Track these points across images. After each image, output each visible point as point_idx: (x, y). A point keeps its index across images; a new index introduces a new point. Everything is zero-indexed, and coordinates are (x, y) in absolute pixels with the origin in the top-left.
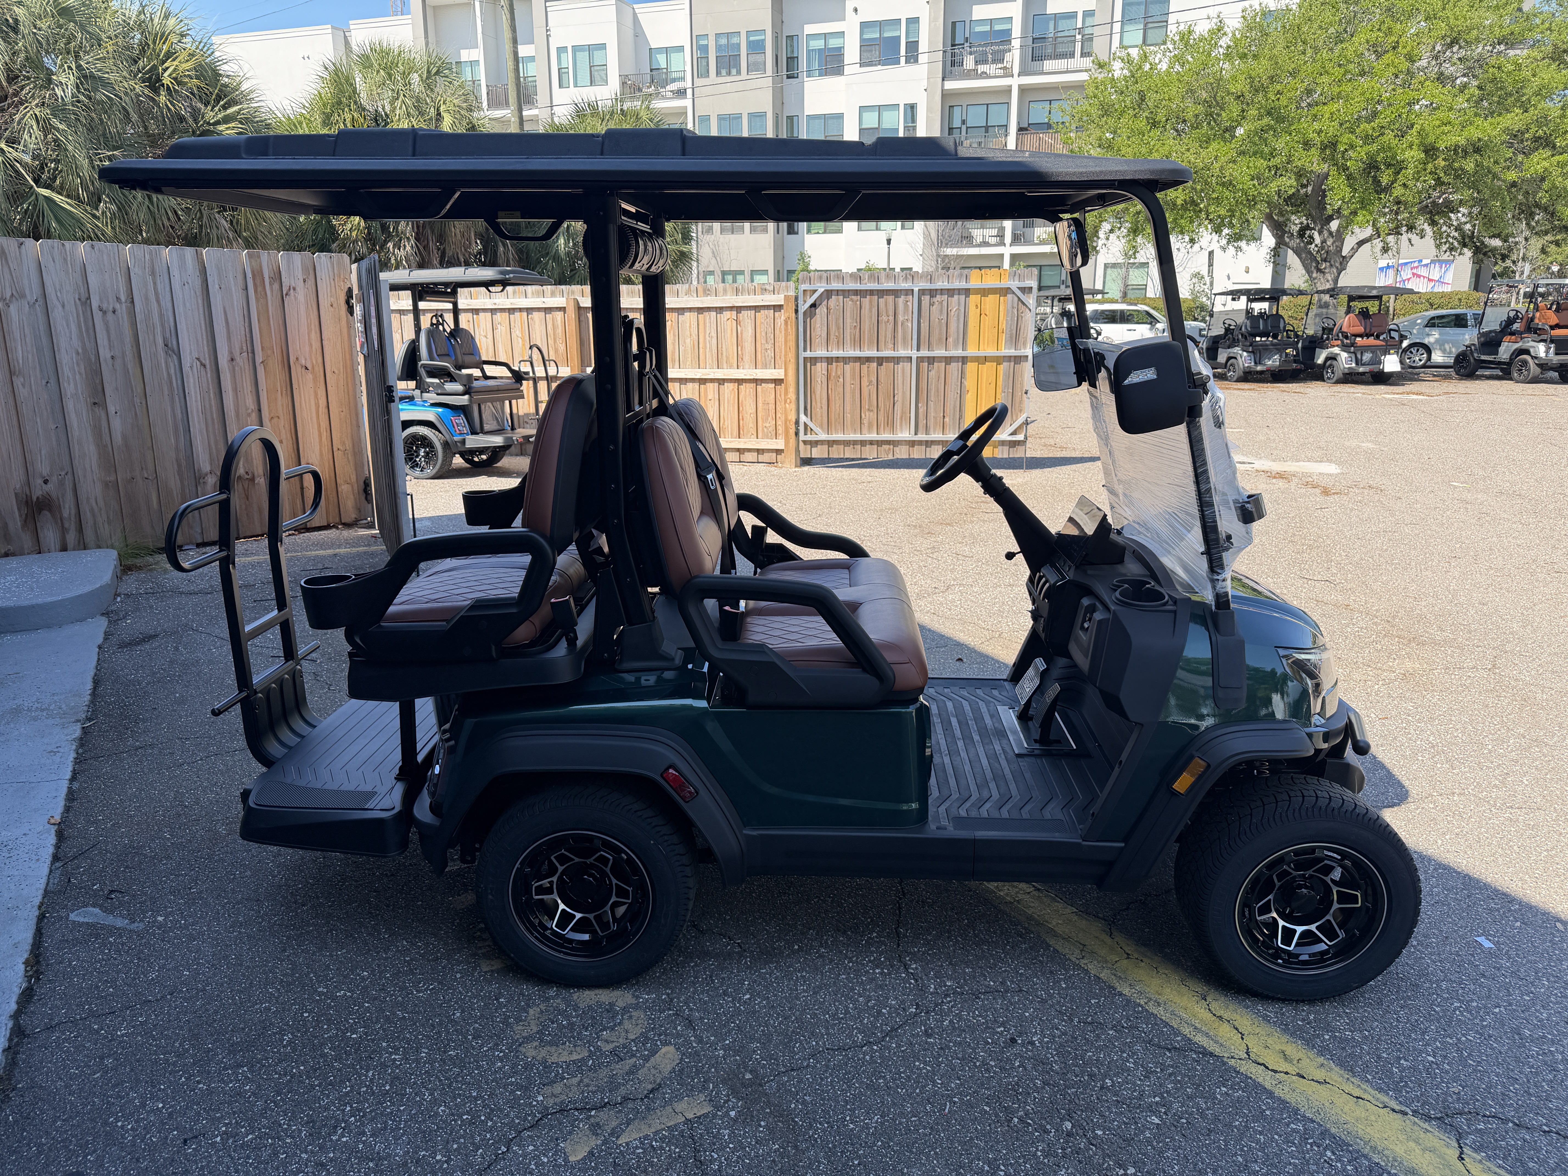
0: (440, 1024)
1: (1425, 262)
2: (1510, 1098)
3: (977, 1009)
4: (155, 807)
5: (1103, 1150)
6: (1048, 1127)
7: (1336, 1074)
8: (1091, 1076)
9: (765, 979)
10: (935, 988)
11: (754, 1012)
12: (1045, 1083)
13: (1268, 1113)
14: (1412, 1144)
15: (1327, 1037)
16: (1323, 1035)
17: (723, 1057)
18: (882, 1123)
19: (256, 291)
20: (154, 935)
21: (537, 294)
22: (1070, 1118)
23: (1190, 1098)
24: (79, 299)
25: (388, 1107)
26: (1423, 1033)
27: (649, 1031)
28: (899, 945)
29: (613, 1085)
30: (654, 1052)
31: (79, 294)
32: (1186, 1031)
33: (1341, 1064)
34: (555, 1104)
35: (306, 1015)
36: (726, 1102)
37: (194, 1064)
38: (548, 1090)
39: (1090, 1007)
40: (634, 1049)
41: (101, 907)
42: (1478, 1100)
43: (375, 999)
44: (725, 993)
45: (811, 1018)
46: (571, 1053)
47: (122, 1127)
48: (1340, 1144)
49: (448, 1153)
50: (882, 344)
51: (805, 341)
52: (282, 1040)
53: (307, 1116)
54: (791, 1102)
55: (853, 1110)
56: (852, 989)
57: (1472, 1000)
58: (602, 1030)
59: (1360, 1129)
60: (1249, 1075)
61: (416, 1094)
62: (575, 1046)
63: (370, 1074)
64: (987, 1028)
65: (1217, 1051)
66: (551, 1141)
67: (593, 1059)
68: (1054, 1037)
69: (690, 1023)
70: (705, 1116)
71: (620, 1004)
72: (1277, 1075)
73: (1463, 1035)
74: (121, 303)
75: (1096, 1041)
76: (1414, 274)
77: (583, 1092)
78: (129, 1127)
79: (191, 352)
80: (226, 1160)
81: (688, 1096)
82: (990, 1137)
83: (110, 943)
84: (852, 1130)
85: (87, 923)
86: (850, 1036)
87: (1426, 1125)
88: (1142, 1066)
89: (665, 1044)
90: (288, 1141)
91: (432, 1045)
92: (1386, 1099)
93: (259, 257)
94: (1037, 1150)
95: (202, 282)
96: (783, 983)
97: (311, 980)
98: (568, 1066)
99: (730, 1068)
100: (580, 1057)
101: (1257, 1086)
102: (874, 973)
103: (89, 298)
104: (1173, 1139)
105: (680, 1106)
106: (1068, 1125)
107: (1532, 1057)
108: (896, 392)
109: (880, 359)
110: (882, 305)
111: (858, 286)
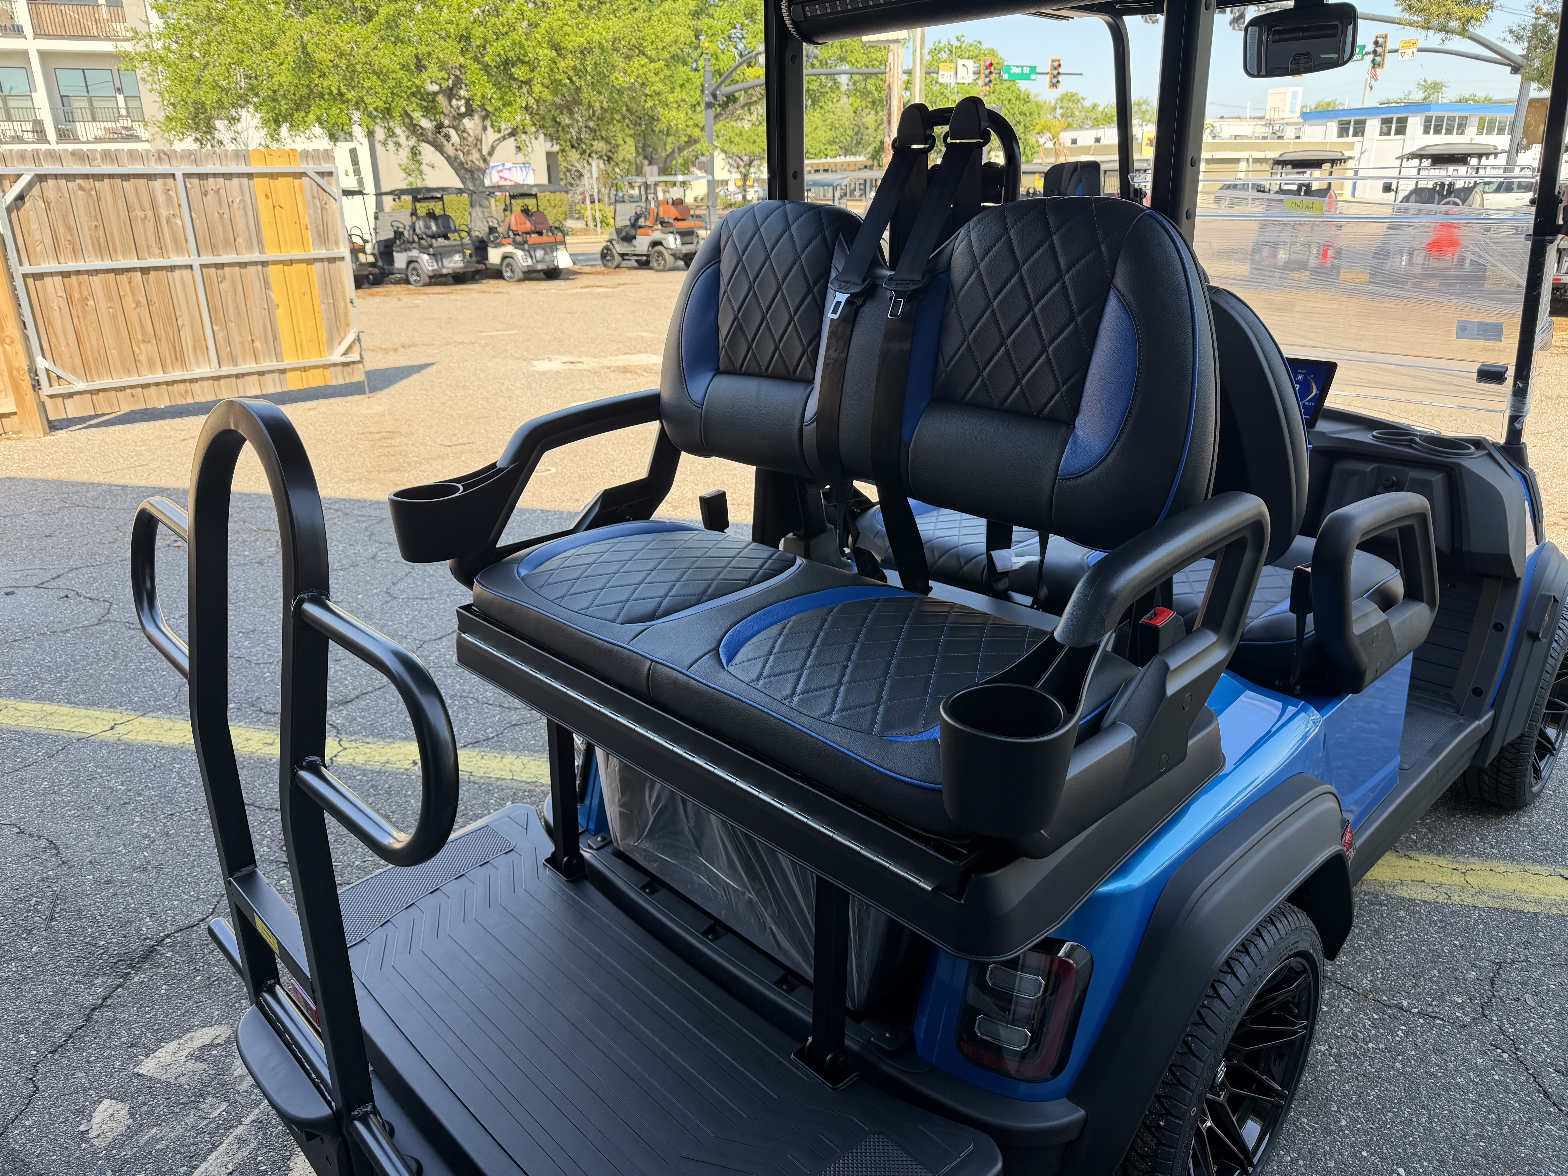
50: (142, 249)
51: (18, 250)
108: (178, 314)
109: (145, 271)
110: (131, 196)
111: (86, 169)
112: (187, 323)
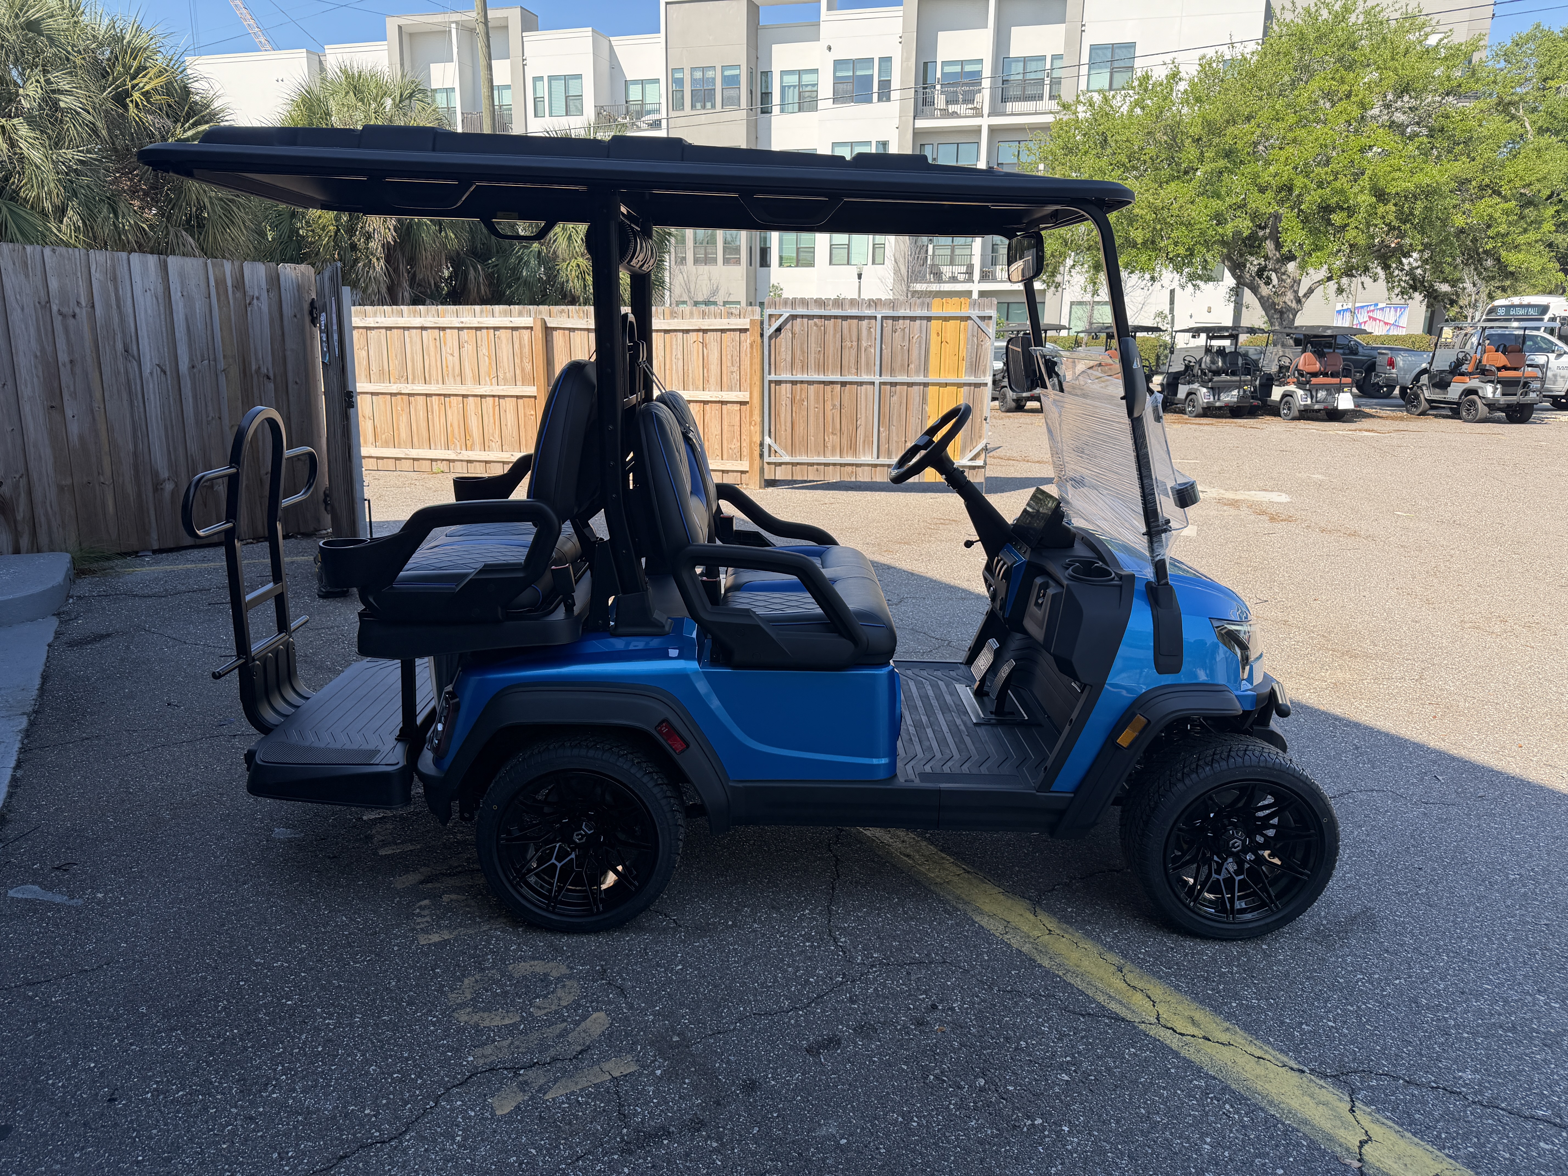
0: (376, 992)
1: (1381, 305)
2: (1403, 1059)
3: (901, 978)
4: (99, 793)
5: (1013, 1103)
6: (962, 1083)
7: (1240, 1037)
8: (1007, 1039)
9: (698, 951)
10: (862, 959)
11: (685, 981)
12: (962, 1045)
13: (1173, 1071)
14: (1307, 1099)
15: (1234, 1005)
16: (1230, 1003)
17: (653, 1021)
18: (802, 1081)
19: (219, 300)
20: (93, 910)
21: (504, 314)
22: (984, 1075)
23: (1099, 1057)
24: (39, 303)
25: (319, 1066)
26: (1326, 1002)
27: (582, 999)
28: (830, 921)
29: (543, 1047)
30: (584, 1018)
31: (39, 298)
32: (1101, 998)
33: (1246, 1028)
34: (486, 1064)
35: (241, 983)
36: (652, 1062)
37: (128, 1027)
38: (479, 1051)
39: (1010, 977)
40: (566, 1014)
41: (40, 884)
42: (1372, 1060)
43: (312, 969)
44: (658, 965)
45: (741, 986)
46: (503, 1018)
47: (53, 1085)
48: (1239, 1099)
49: (376, 1106)
50: (845, 369)
51: (770, 364)
52: (216, 1007)
53: (238, 1074)
54: (716, 1061)
55: (775, 1069)
56: (782, 960)
57: (1374, 973)
58: (535, 998)
59: (1259, 1086)
60: (1157, 1037)
61: (348, 1055)
62: (507, 1012)
63: (303, 1037)
64: (910, 995)
65: (1129, 1016)
66: (479, 1097)
67: (524, 1024)
68: (974, 1003)
69: (622, 991)
70: (631, 1074)
71: (555, 974)
72: (1184, 1038)
73: (1364, 1003)
74: (81, 308)
75: (1014, 1007)
76: (1370, 317)
77: (513, 1054)
78: (60, 1084)
79: (151, 359)
80: (156, 1114)
81: (616, 1057)
82: (906, 1092)
83: (48, 917)
84: (773, 1086)
85: (26, 899)
86: (777, 1002)
87: (1322, 1082)
88: (1056, 1030)
89: (596, 1010)
90: (219, 1097)
91: (366, 1011)
92: (1285, 1059)
93: (223, 266)
94: (950, 1103)
95: (165, 289)
96: (715, 955)
97: (249, 952)
98: (499, 1030)
99: (658, 1031)
100: (511, 1022)
101: (1164, 1047)
102: (805, 946)
103: (49, 302)
104: (1080, 1094)
105: (606, 1066)
106: (982, 1082)
107: (1427, 1022)
108: (859, 416)
109: (844, 384)
110: (845, 331)
111: (822, 312)
112: (863, 423)
